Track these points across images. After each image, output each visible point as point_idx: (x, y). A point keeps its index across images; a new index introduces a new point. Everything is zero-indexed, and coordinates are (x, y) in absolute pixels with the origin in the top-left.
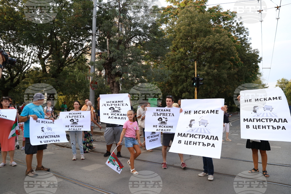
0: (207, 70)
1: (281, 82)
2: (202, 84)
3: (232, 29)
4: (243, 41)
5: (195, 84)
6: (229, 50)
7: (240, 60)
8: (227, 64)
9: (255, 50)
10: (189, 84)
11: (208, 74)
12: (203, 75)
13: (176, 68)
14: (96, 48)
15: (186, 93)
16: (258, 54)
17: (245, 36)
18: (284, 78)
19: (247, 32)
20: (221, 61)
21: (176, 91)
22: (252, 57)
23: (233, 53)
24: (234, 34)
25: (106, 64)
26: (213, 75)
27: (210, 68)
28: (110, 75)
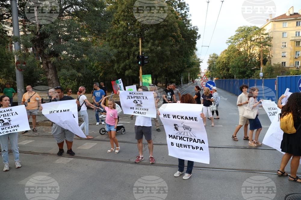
0: (150, 47)
1: (212, 57)
2: (147, 62)
3: (174, 4)
4: (184, 17)
5: (140, 63)
6: (172, 27)
7: (181, 37)
8: (170, 41)
9: (194, 27)
10: (131, 61)
11: (151, 51)
12: (147, 52)
13: (118, 43)
14: (19, 16)
15: (129, 70)
16: (197, 31)
17: (186, 12)
18: (215, 53)
19: (187, 7)
20: (164, 37)
21: (118, 68)
22: (192, 34)
23: (176, 30)
24: (176, 9)
25: (37, 40)
26: (157, 52)
27: (153, 44)
28: (42, 54)
